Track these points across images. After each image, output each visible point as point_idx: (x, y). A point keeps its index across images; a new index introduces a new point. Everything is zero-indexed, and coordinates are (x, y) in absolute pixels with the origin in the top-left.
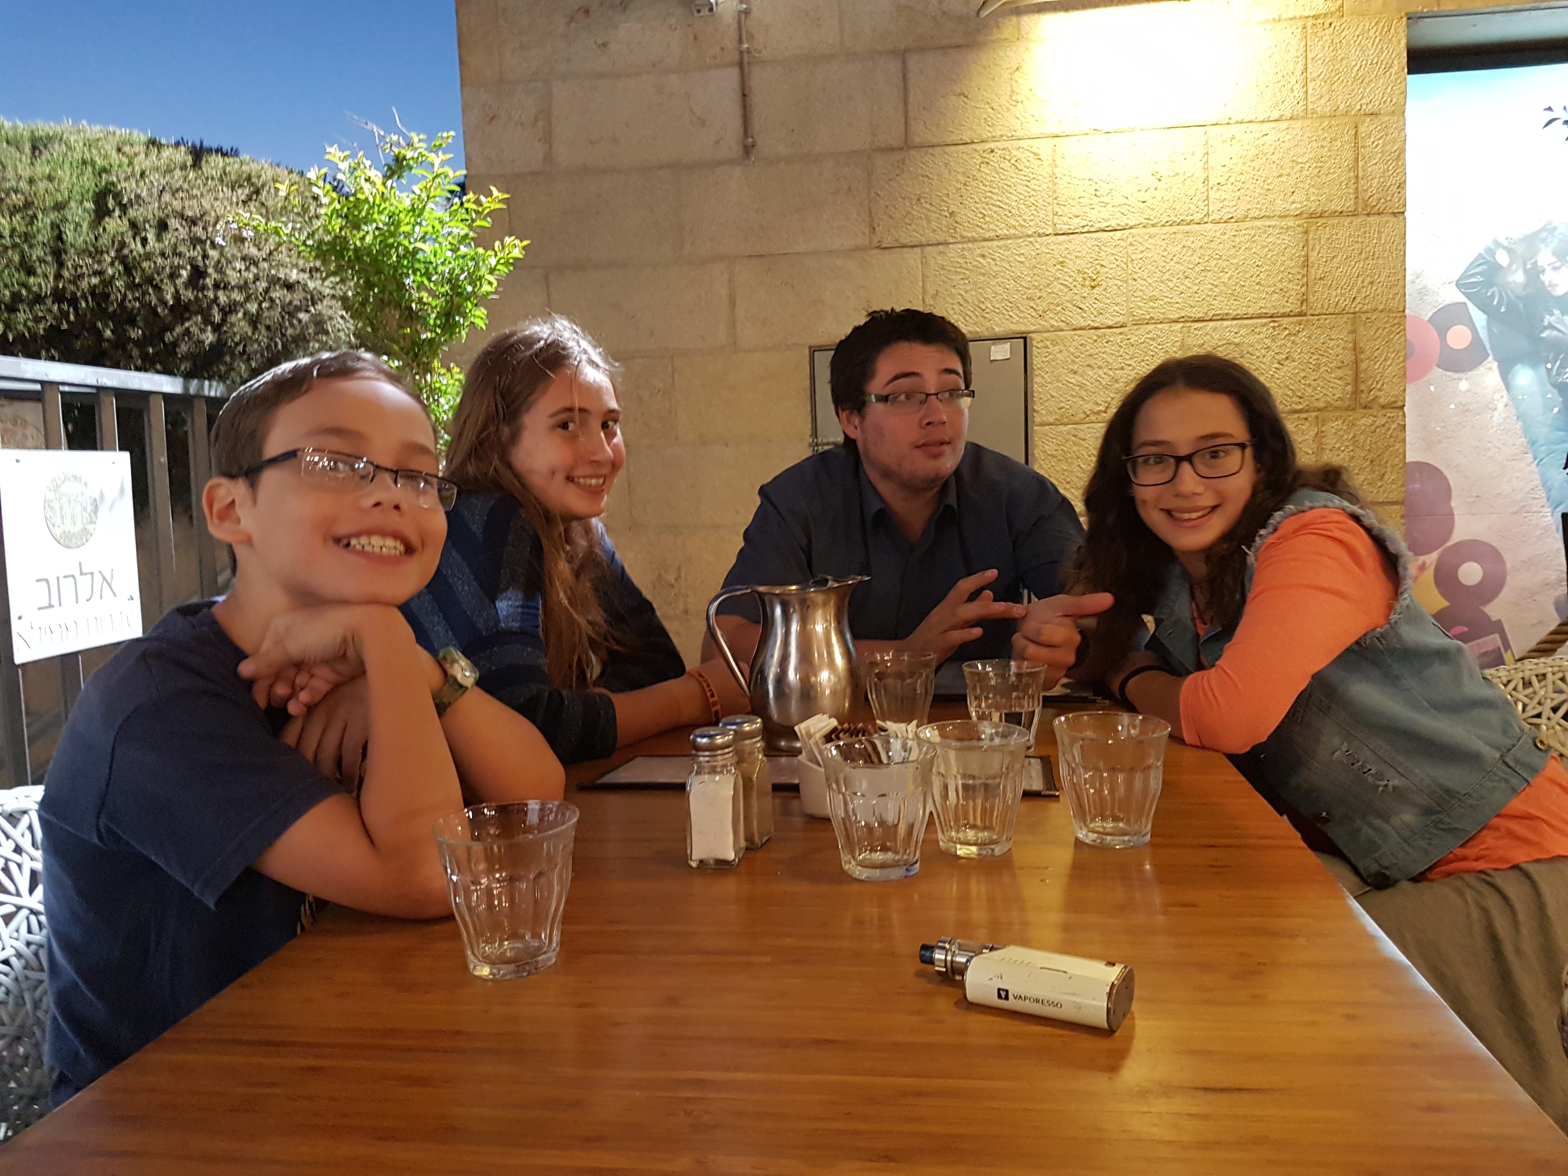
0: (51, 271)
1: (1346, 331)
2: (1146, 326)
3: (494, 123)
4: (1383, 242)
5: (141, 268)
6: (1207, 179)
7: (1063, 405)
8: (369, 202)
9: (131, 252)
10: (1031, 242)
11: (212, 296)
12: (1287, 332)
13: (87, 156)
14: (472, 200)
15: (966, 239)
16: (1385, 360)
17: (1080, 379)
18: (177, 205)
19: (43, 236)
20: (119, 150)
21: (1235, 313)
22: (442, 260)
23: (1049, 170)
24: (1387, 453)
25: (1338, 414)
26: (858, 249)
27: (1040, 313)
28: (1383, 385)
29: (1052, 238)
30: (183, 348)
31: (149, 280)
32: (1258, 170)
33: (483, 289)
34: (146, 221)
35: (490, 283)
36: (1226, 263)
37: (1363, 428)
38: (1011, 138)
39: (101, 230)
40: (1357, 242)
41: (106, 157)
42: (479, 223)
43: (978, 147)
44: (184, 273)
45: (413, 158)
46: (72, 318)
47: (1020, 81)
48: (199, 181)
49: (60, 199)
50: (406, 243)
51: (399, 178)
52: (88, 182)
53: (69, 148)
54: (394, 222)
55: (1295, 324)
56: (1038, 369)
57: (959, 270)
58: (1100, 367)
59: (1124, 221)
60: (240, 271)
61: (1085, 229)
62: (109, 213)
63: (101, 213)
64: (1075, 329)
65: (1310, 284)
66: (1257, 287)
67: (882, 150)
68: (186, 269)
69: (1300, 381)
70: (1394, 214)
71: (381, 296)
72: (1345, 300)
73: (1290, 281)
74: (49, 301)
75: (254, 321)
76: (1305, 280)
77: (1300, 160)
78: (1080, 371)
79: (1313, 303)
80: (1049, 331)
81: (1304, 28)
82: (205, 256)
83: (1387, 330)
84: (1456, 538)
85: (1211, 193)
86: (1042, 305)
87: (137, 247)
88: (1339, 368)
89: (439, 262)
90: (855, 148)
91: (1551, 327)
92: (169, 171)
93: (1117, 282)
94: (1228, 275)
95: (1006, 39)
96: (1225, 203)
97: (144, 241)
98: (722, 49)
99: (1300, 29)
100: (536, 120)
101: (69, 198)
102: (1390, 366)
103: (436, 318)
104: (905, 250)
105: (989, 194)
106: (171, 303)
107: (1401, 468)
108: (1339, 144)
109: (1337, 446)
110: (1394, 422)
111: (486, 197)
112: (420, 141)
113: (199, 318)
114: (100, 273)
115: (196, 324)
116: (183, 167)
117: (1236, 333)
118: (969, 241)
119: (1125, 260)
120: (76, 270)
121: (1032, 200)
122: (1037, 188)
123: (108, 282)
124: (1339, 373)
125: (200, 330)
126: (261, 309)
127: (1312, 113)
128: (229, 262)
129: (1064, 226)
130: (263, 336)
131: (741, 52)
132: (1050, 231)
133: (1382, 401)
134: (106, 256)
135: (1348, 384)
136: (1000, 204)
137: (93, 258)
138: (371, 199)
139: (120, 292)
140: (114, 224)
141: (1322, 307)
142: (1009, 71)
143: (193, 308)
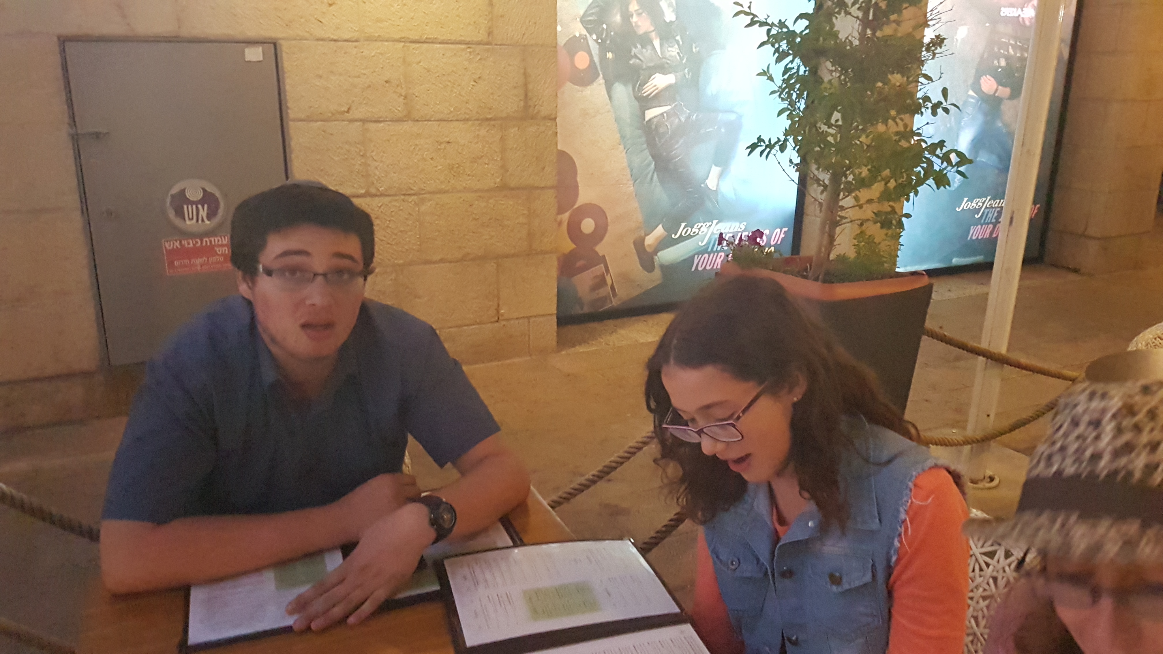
1: (519, 59)
2: (375, 43)
7: (312, 104)
12: (479, 57)
16: (545, 83)
17: (325, 83)
21: (442, 38)
25: (515, 122)
27: (287, 22)
28: (543, 102)
37: (531, 133)
55: (485, 50)
64: (318, 40)
65: (494, 19)
66: (458, 18)
69: (489, 96)
72: (518, 35)
73: (481, 16)
76: (490, 16)
78: (325, 77)
79: (496, 35)
80: (295, 39)
83: (546, 60)
84: (580, 202)
86: (288, 16)
88: (515, 87)
91: (636, 56)
102: (547, 88)
107: (555, 157)
109: (515, 146)
110: (549, 128)
117: (443, 55)
124: (515, 92)
133: (543, 113)
135: (521, 100)
141: (503, 40)
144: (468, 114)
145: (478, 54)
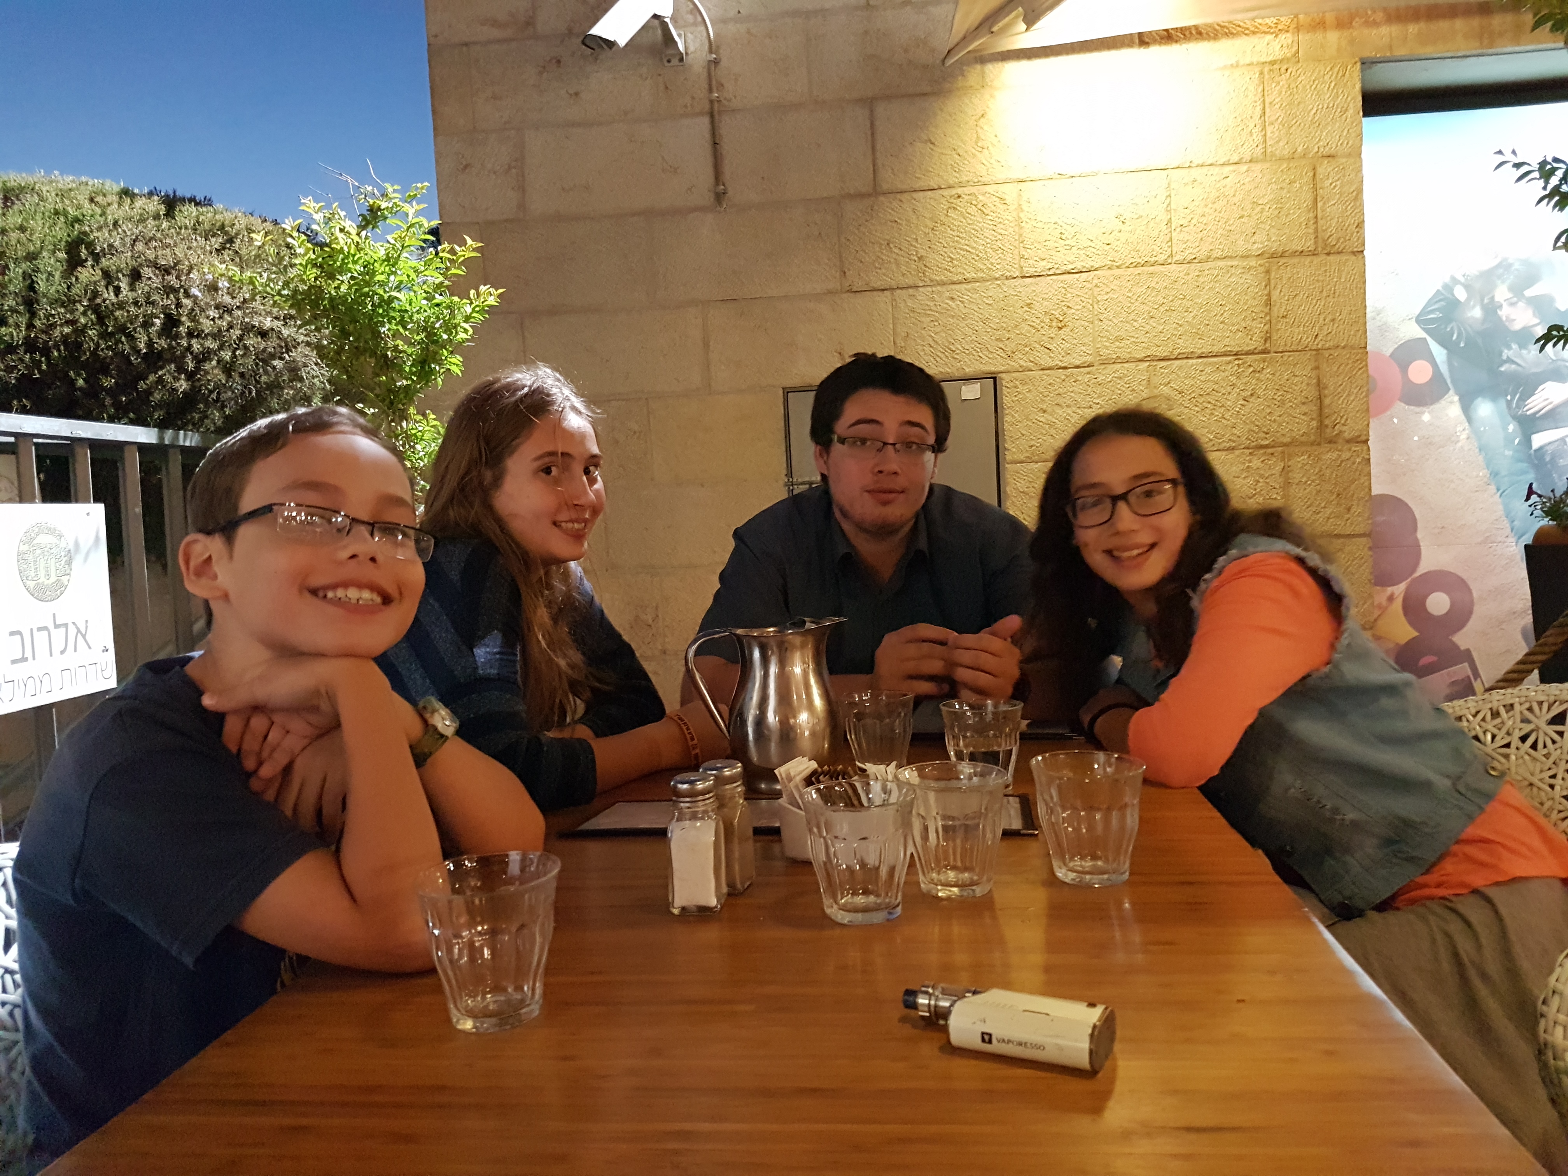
0: (23, 320)
1: (1310, 367)
2: (1112, 366)
3: (467, 171)
4: (1343, 280)
5: (114, 316)
6: (1169, 222)
7: (1033, 443)
8: (344, 254)
9: (104, 301)
10: (999, 285)
11: (186, 344)
12: (1251, 369)
13: (60, 206)
14: (447, 250)
15: (935, 283)
16: (1349, 395)
17: (1050, 418)
18: (150, 254)
19: (15, 287)
20: (92, 200)
21: (1200, 351)
22: (418, 308)
23: (1014, 214)
24: (1353, 487)
25: (1304, 449)
26: (830, 292)
27: (1009, 353)
28: (1347, 420)
29: (1020, 281)
30: (157, 396)
31: (122, 329)
32: (1220, 212)
33: (458, 337)
34: (119, 270)
35: (466, 331)
36: (1190, 303)
37: (1329, 462)
38: (978, 184)
39: (74, 279)
40: (1317, 281)
41: (79, 207)
42: (454, 271)
43: (946, 193)
44: (157, 322)
45: (387, 208)
46: (44, 367)
47: (985, 128)
48: (172, 230)
49: (32, 248)
50: (381, 292)
51: (373, 228)
52: (61, 232)
53: (42, 199)
54: (369, 270)
55: (1259, 361)
56: (1009, 408)
57: (929, 312)
58: (1068, 406)
59: (1088, 264)
60: (213, 320)
61: (1051, 272)
62: (82, 263)
63: (74, 263)
64: (1043, 369)
65: (1273, 321)
66: (1222, 326)
67: (850, 196)
68: (159, 318)
69: (1265, 417)
70: (1353, 253)
71: (356, 344)
72: (1307, 338)
73: (1254, 320)
74: (21, 351)
75: (228, 369)
76: (1268, 318)
77: (1260, 202)
78: (1049, 410)
79: (1277, 340)
80: (1018, 371)
81: (1261, 73)
82: (179, 305)
83: (1349, 366)
84: (1422, 569)
85: (1173, 234)
86: (1010, 346)
87: (110, 296)
88: (1304, 403)
89: (414, 310)
90: (825, 195)
91: (1510, 361)
92: (142, 220)
93: (1083, 323)
94: (1192, 315)
95: (971, 87)
96: (1189, 244)
97: (117, 290)
98: (693, 98)
99: (1257, 75)
100: (510, 168)
101: (42, 247)
102: (1352, 402)
103: (412, 366)
104: (875, 293)
105: (956, 239)
106: (145, 351)
107: (1367, 501)
108: (1298, 186)
109: (1304, 480)
110: (1358, 456)
111: (460, 247)
112: (395, 191)
113: (173, 366)
114: (72, 322)
115: (168, 371)
116: (157, 217)
117: (1202, 371)
118: (939, 284)
119: (1091, 302)
120: (48, 320)
121: (999, 243)
122: (1003, 232)
123: (81, 331)
124: (1304, 409)
125: (174, 377)
126: (236, 357)
127: (1272, 156)
128: (203, 310)
129: (1031, 269)
130: (237, 384)
131: (711, 102)
132: (1017, 274)
133: (1346, 435)
134: (78, 306)
135: (1312, 419)
136: (968, 248)
137: (65, 307)
138: (346, 249)
139: (93, 340)
140: (87, 274)
141: (1286, 345)
142: (974, 118)
143: (167, 356)
144: (1234, 441)
145: (1250, 366)
